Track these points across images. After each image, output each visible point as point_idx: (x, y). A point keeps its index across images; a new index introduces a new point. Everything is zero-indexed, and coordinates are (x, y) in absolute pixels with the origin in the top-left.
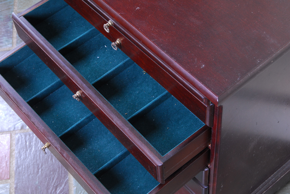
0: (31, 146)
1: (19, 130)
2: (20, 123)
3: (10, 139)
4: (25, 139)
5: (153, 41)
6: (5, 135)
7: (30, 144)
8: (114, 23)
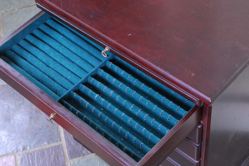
0: (34, 164)
1: (21, 151)
2: (21, 146)
3: (14, 160)
4: (28, 158)
5: (148, 60)
6: (10, 157)
7: (33, 162)
8: (110, 49)
